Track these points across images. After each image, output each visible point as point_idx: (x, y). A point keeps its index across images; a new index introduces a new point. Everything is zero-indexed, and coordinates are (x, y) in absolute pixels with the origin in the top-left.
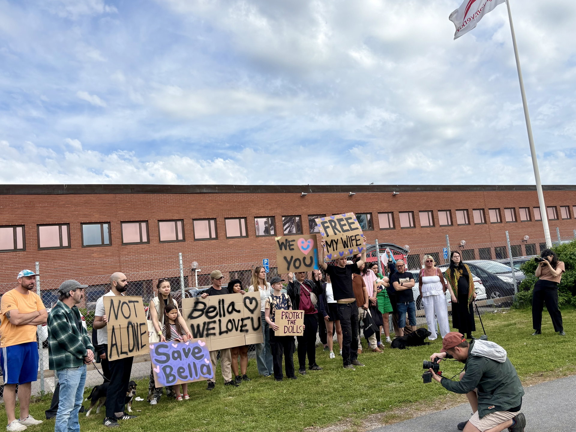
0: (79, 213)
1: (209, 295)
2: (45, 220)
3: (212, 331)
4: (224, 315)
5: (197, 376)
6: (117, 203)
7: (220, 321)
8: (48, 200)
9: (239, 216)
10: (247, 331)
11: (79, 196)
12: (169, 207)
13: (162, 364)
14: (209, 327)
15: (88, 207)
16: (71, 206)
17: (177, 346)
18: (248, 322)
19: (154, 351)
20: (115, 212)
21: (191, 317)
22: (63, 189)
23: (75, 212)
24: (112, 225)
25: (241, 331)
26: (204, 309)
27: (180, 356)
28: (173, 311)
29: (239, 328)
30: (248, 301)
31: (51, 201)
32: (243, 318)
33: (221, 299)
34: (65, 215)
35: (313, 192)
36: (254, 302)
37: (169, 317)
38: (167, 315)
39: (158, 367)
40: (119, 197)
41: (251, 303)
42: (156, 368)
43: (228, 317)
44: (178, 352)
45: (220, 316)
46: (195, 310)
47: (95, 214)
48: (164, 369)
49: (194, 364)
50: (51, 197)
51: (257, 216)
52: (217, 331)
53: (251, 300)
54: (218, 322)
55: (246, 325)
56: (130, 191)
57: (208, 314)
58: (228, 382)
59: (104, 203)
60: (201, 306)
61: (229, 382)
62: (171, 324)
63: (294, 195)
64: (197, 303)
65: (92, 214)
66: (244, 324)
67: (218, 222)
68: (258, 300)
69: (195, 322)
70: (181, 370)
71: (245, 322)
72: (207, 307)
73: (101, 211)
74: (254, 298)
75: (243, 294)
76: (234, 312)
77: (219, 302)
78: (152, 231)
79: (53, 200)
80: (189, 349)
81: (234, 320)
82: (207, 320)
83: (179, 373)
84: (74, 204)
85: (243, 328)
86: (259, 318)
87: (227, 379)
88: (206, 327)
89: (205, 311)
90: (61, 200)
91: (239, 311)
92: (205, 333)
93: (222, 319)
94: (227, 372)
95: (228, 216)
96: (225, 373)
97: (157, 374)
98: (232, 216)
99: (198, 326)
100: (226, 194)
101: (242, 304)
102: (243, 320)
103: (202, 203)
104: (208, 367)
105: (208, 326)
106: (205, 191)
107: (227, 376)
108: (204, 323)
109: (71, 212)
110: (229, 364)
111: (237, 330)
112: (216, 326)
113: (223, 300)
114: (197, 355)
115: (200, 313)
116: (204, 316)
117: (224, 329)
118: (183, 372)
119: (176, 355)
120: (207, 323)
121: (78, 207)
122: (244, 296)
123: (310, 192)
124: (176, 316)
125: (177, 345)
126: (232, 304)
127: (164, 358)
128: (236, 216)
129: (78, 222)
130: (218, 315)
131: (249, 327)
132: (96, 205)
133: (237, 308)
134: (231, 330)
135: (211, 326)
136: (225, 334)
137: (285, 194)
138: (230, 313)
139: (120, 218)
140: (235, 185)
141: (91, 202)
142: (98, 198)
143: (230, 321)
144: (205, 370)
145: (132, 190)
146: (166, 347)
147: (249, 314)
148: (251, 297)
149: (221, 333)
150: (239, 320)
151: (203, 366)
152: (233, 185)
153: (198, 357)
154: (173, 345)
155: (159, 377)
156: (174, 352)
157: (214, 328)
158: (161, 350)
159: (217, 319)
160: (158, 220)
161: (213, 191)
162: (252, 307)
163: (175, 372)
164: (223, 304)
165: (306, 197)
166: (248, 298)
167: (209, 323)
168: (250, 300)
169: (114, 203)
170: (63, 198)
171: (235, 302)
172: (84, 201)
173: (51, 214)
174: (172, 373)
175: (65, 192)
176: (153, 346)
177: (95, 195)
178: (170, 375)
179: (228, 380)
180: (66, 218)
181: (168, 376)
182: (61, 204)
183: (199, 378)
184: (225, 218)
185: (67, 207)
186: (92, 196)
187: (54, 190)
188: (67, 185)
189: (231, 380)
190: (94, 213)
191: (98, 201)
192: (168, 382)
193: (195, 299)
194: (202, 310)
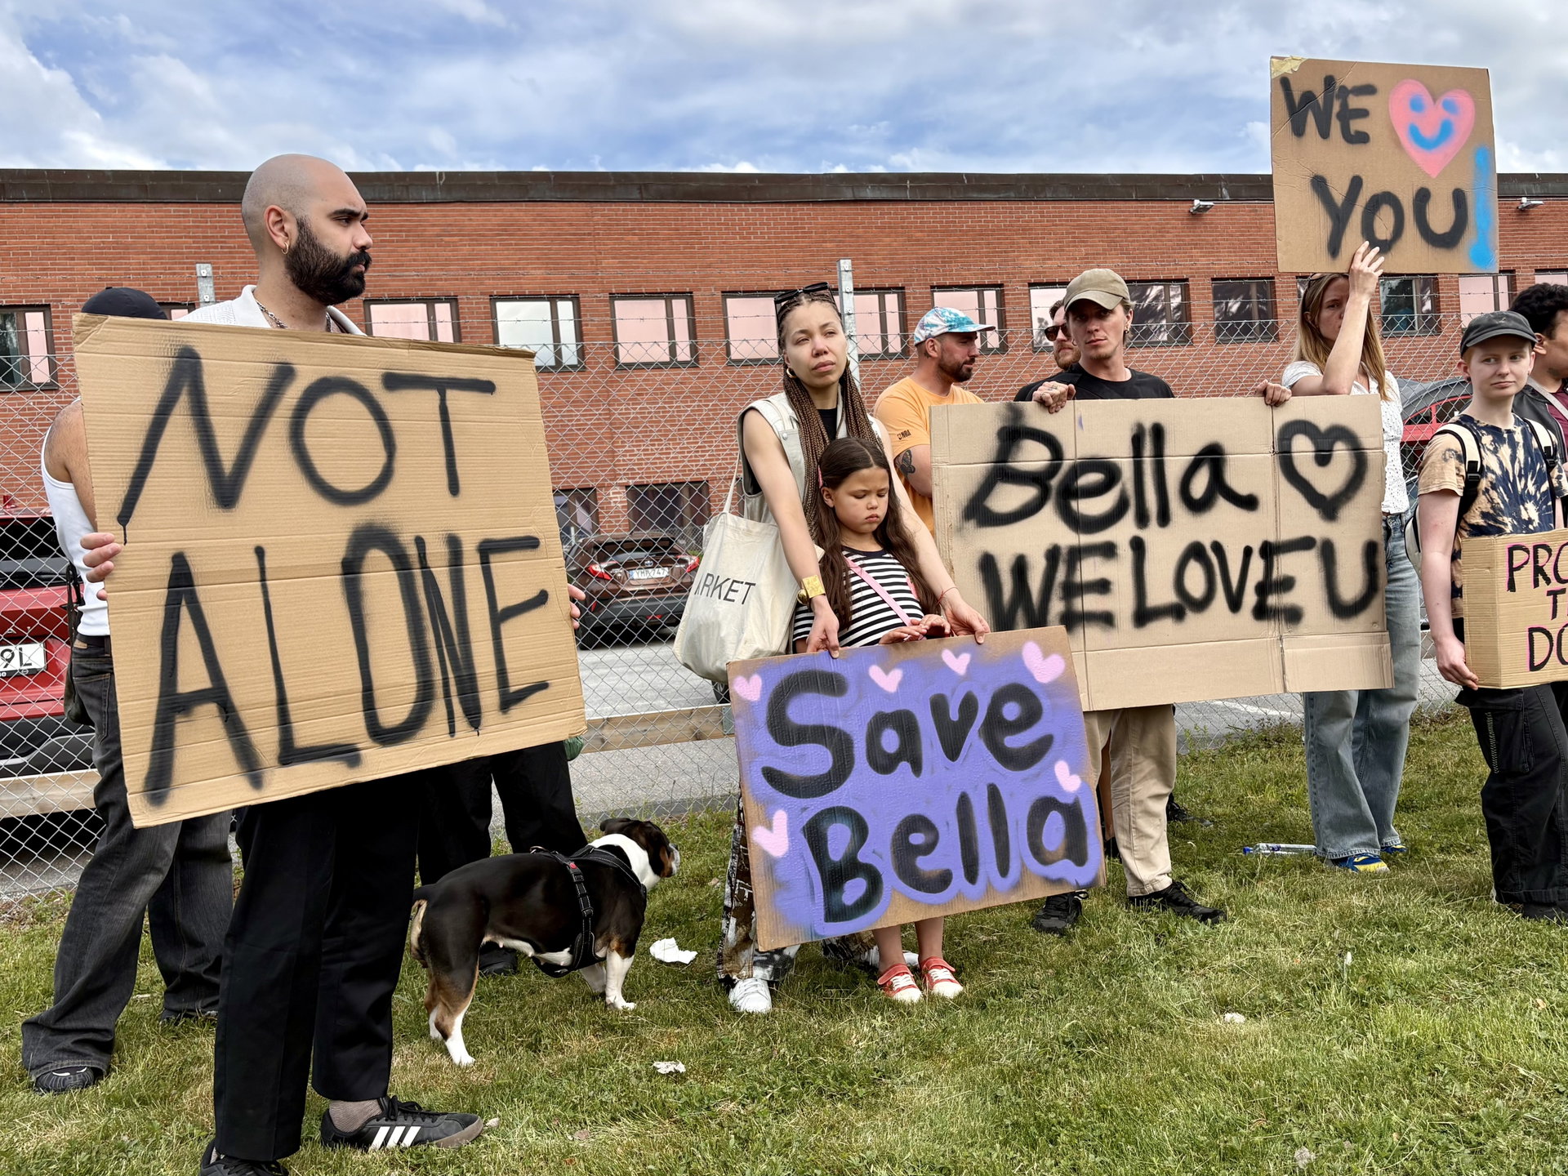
0: (485, 264)
1: (1080, 395)
2: (387, 286)
3: (1090, 603)
4: (1164, 518)
5: (1004, 870)
6: (598, 234)
7: (1138, 546)
8: (392, 221)
9: (979, 281)
10: (1293, 615)
11: (482, 211)
12: (758, 248)
13: (804, 802)
14: (1077, 578)
15: (511, 244)
16: (461, 240)
17: (901, 684)
18: (1301, 567)
19: (762, 716)
20: (592, 263)
21: (978, 512)
22: (434, 187)
23: (473, 260)
24: (584, 306)
25: (1262, 612)
26: (1052, 470)
27: (910, 753)
28: (863, 480)
29: (1250, 599)
30: (1302, 446)
31: (402, 226)
32: (1272, 539)
33: (1148, 425)
34: (442, 270)
35: (1235, 198)
36: (1342, 454)
37: (840, 512)
38: (830, 503)
39: (780, 818)
40: (603, 213)
41: (1323, 459)
42: (770, 827)
43: (1186, 528)
44: (905, 723)
45: (1142, 520)
46: (1001, 473)
47: (532, 269)
48: (814, 835)
49: (994, 794)
50: (401, 211)
51: (1038, 280)
52: (1121, 602)
53: (1325, 442)
54: (1126, 553)
55: (1287, 584)
56: (636, 195)
57: (1074, 504)
58: (1149, 890)
59: (559, 234)
60: (1033, 456)
61: (1157, 894)
62: (853, 552)
63: (1168, 206)
64: (1013, 434)
65: (524, 269)
66: (1275, 575)
67: (910, 301)
68: (1366, 442)
69: (1005, 543)
70: (917, 839)
71: (1286, 564)
72: (1066, 464)
73: (550, 259)
74: (1341, 433)
75: (1276, 403)
76: (1222, 505)
77: (1137, 441)
78: (704, 327)
79: (407, 221)
80: (969, 705)
81: (1217, 548)
82: (1068, 538)
83: (905, 854)
84: (469, 235)
85: (1272, 600)
86: (1371, 550)
87: (1143, 873)
88: (1061, 575)
89: (1054, 482)
90: (428, 221)
91: (1248, 503)
92: (1057, 606)
93: (1152, 535)
94: (1148, 836)
95: (942, 282)
96: (1136, 842)
97: (771, 863)
98: (955, 281)
99: (1020, 567)
100: (937, 206)
101: (1267, 461)
102: (1269, 551)
103: (858, 237)
104: (1072, 814)
105: (1071, 568)
106: (869, 194)
107: (1147, 860)
108: (1053, 555)
109: (461, 260)
110: (1159, 797)
111: (1235, 604)
112: (1119, 571)
113: (1158, 432)
114: (1013, 742)
115: (1029, 493)
116: (1049, 512)
117: (1161, 593)
118: (928, 849)
119: (890, 741)
120: (1064, 552)
121: (480, 245)
122: (1283, 416)
123: (1220, 199)
124: (882, 511)
125: (897, 675)
126: (1212, 456)
127: (815, 760)
128: (967, 282)
129: (482, 294)
130: (1130, 516)
131: (1308, 592)
132: (531, 239)
133: (1236, 480)
134: (1201, 605)
135: (1090, 569)
136: (1166, 625)
137: (1134, 204)
138: (1197, 506)
139: (608, 282)
140: (967, 175)
141: (519, 230)
142: (538, 215)
143: (1195, 552)
144: (1054, 829)
145: (641, 193)
146: (831, 684)
147: (1308, 524)
148: (1323, 425)
149: (1144, 616)
150: (1248, 552)
151: (1044, 806)
152: (961, 175)
153: (1020, 751)
154: (875, 672)
155: (779, 885)
156: (880, 722)
157: (1103, 586)
158: (805, 710)
159: (1122, 533)
160: (723, 292)
161: (896, 195)
162: (1329, 481)
163: (878, 852)
164: (1159, 452)
165: (1207, 215)
166: (1302, 427)
167: (1076, 554)
168: (1315, 443)
169: (589, 234)
170: (433, 216)
171: (1227, 446)
172: (499, 225)
173: (403, 265)
174: (863, 856)
175: (439, 195)
176: (757, 681)
177: (531, 207)
178: (852, 867)
179: (1151, 882)
180: (446, 280)
181: (834, 877)
182: (431, 236)
183: (1017, 886)
184: (932, 287)
185: (448, 244)
186: (521, 211)
187: (408, 191)
188: (446, 173)
189: (1165, 883)
190: (528, 264)
191: (540, 225)
192: (835, 913)
193: (1003, 411)
194: (1037, 479)
